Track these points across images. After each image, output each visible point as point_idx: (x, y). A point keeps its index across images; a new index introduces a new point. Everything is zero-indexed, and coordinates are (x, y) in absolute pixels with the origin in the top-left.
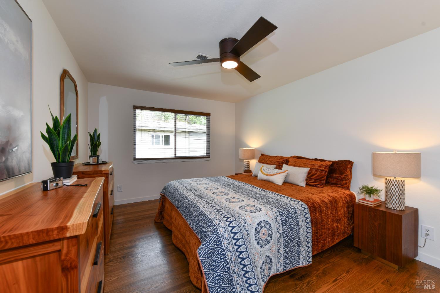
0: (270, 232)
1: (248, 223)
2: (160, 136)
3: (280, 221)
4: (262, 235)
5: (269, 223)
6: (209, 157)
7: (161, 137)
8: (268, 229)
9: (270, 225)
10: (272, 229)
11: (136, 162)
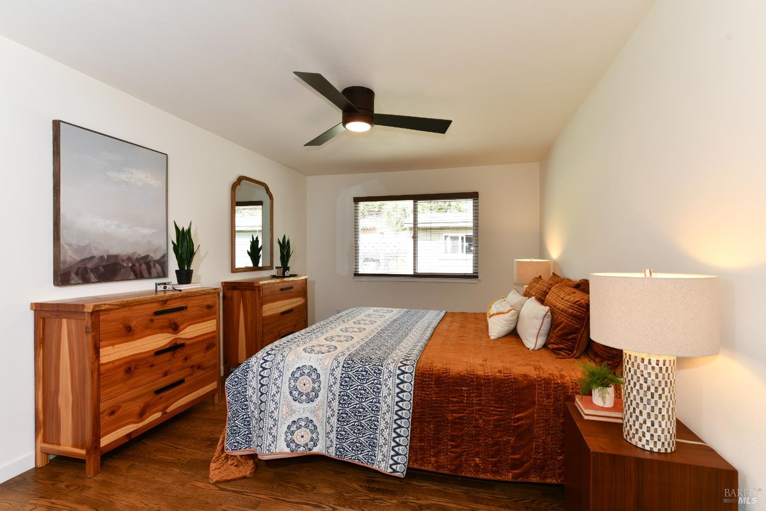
0: (316, 385)
1: (286, 362)
2: (458, 237)
3: (338, 376)
4: (301, 384)
5: (318, 372)
6: (476, 277)
7: (460, 238)
8: (314, 381)
9: (319, 376)
10: (320, 382)
11: (358, 279)
